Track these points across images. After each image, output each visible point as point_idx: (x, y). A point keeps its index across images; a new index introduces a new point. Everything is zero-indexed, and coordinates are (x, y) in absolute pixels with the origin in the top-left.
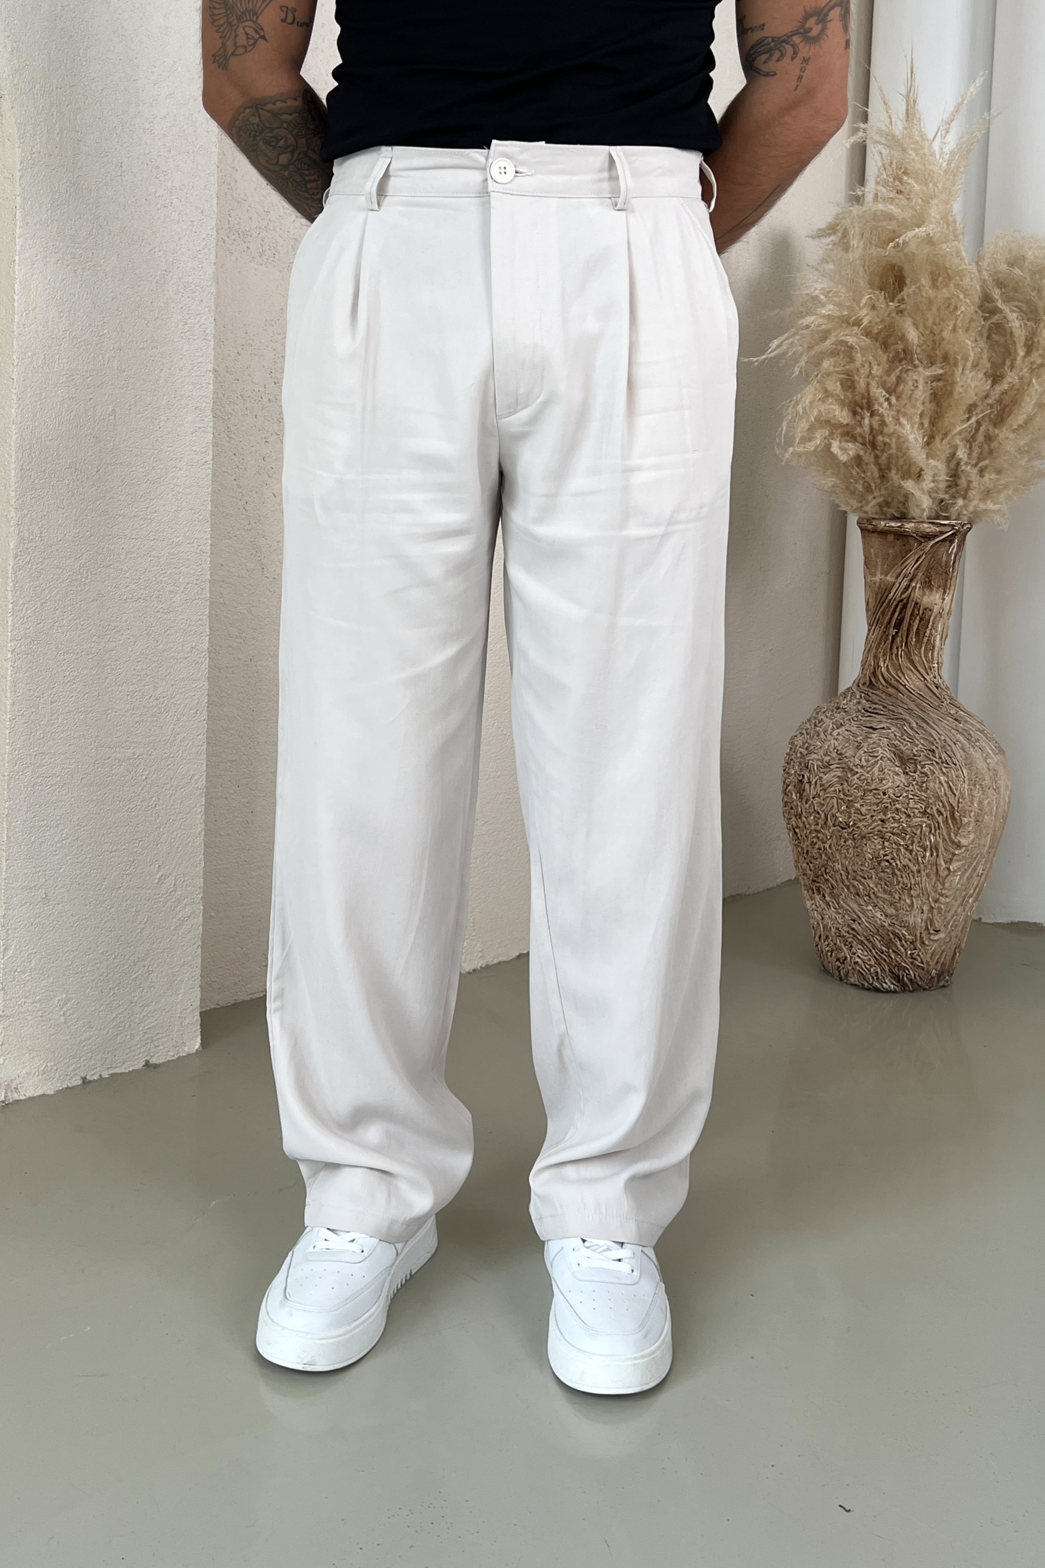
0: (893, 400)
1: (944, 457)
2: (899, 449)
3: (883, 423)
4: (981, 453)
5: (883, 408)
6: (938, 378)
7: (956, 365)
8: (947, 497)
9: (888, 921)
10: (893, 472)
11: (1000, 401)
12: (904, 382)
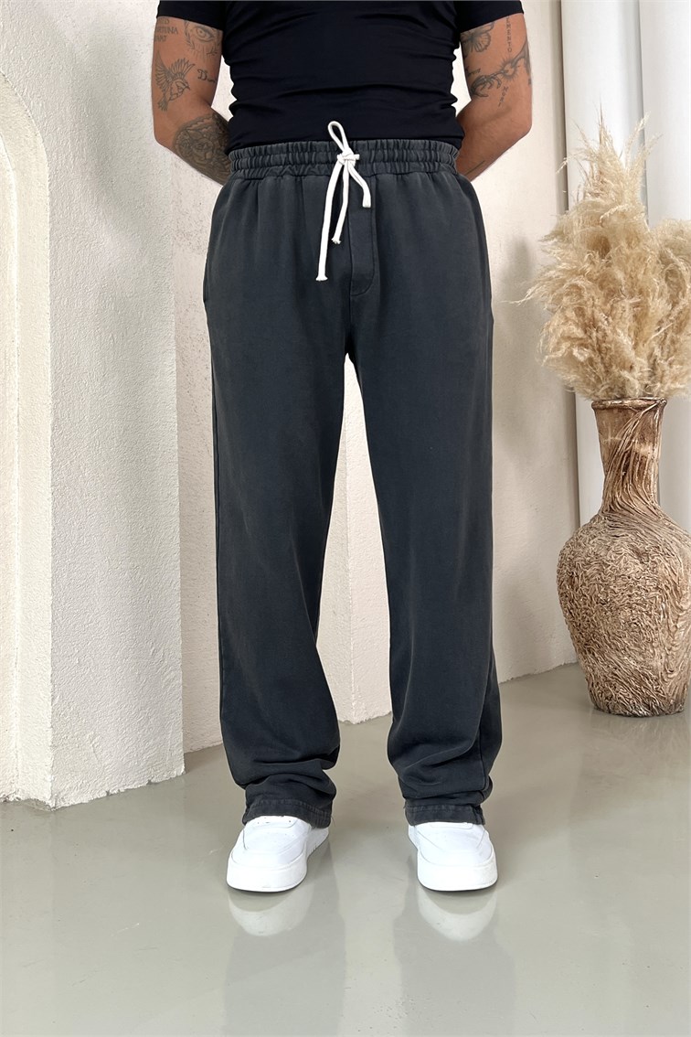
0: (610, 320)
1: (645, 355)
2: (616, 352)
3: (605, 335)
4: (669, 352)
5: (604, 325)
6: (637, 305)
7: (648, 295)
8: (649, 382)
9: (639, 666)
10: (614, 367)
11: (677, 318)
12: (617, 309)
